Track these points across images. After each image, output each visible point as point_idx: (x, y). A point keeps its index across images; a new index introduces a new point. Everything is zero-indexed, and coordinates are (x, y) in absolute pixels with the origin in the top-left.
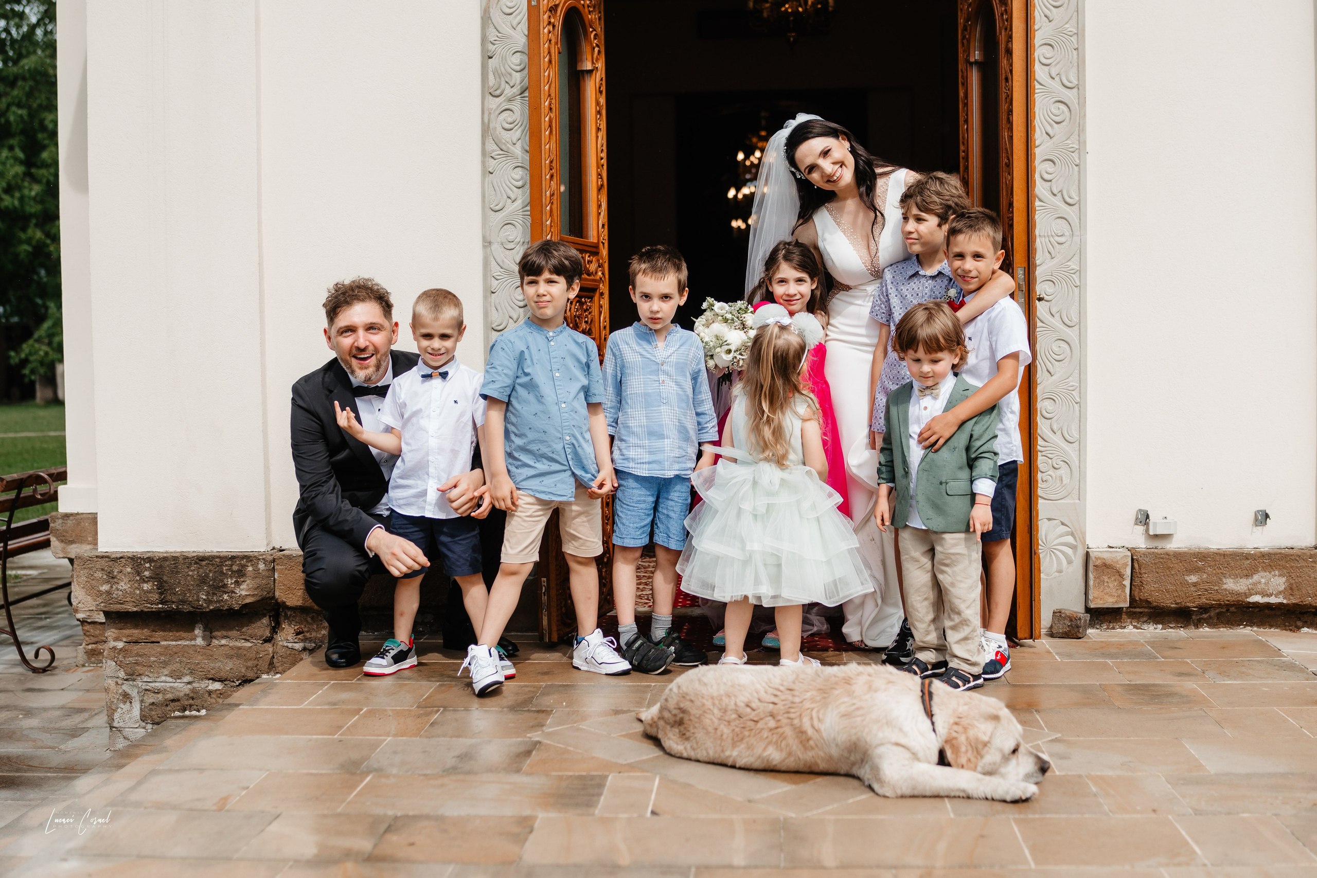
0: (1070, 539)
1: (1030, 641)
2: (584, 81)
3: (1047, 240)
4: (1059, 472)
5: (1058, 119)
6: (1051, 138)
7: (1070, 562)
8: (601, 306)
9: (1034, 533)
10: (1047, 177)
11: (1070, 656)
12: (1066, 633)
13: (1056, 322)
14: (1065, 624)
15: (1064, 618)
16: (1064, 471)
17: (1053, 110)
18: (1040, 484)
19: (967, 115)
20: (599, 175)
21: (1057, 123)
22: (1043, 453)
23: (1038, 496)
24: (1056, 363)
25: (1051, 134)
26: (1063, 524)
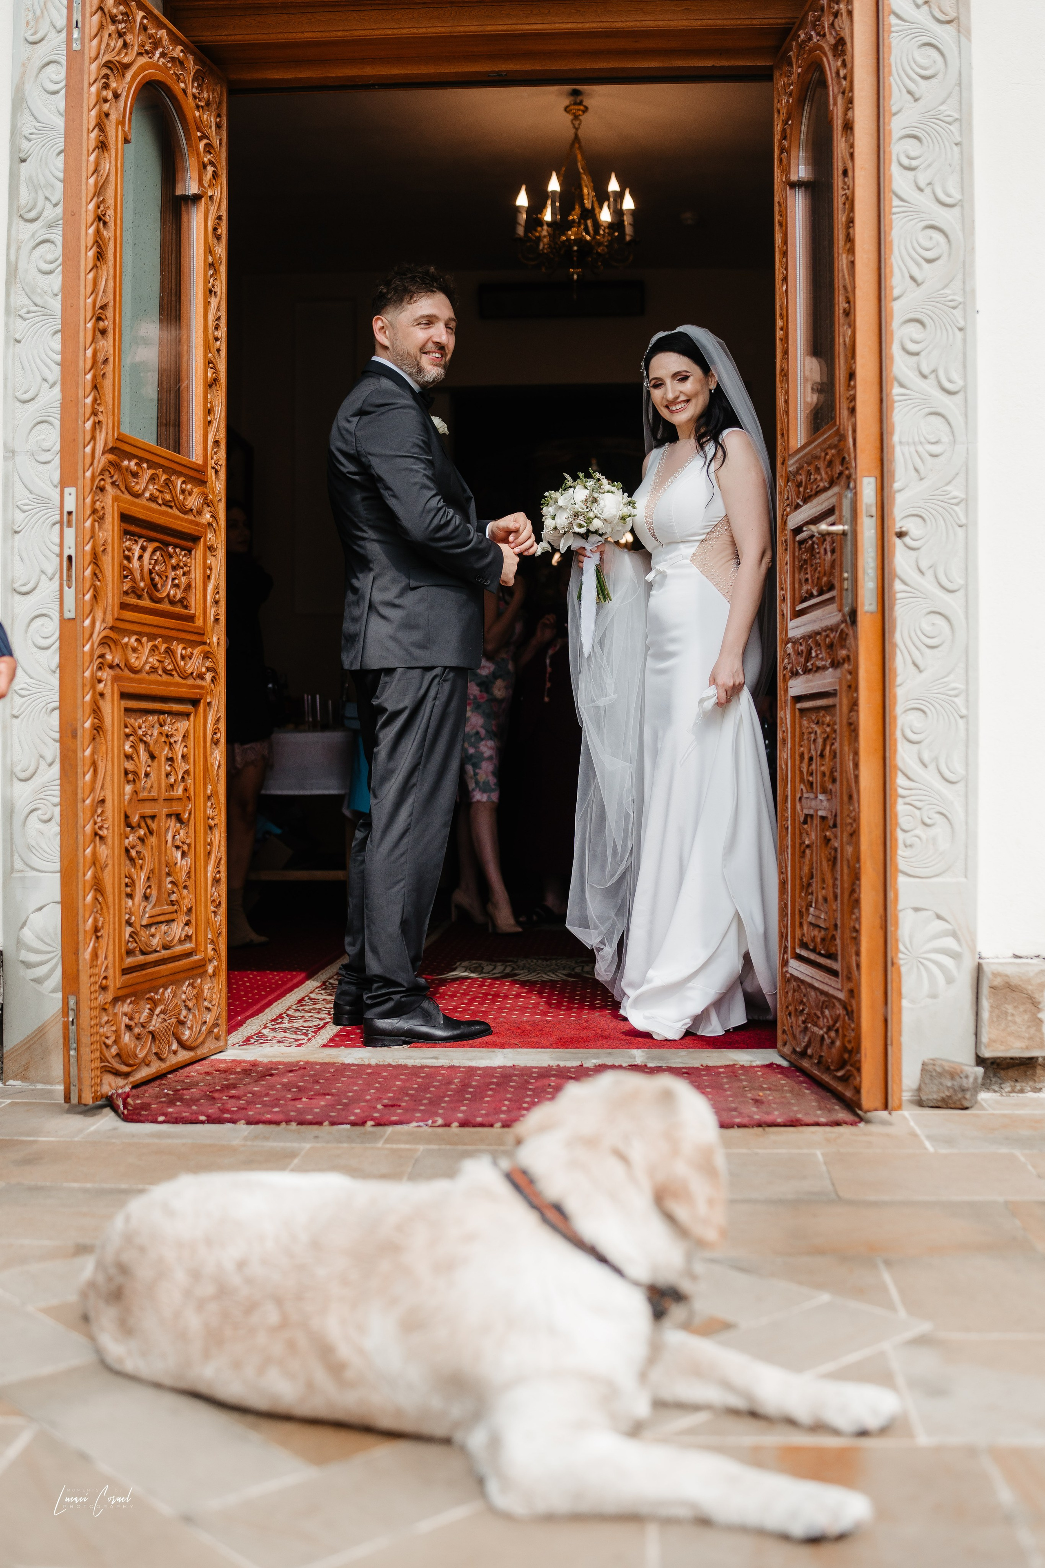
0: (950, 943)
1: (884, 1114)
2: (188, 214)
3: (912, 449)
4: (932, 832)
5: (929, 255)
6: (918, 285)
7: (950, 980)
8: (207, 567)
9: (890, 928)
10: (912, 347)
11: (949, 1141)
12: (943, 1100)
13: (927, 584)
14: (941, 1084)
15: (940, 1075)
16: (940, 830)
17: (921, 241)
18: (901, 851)
19: (786, 269)
20: (210, 363)
21: (929, 261)
22: (907, 800)
23: (897, 870)
24: (927, 651)
25: (919, 278)
26: (939, 917)
